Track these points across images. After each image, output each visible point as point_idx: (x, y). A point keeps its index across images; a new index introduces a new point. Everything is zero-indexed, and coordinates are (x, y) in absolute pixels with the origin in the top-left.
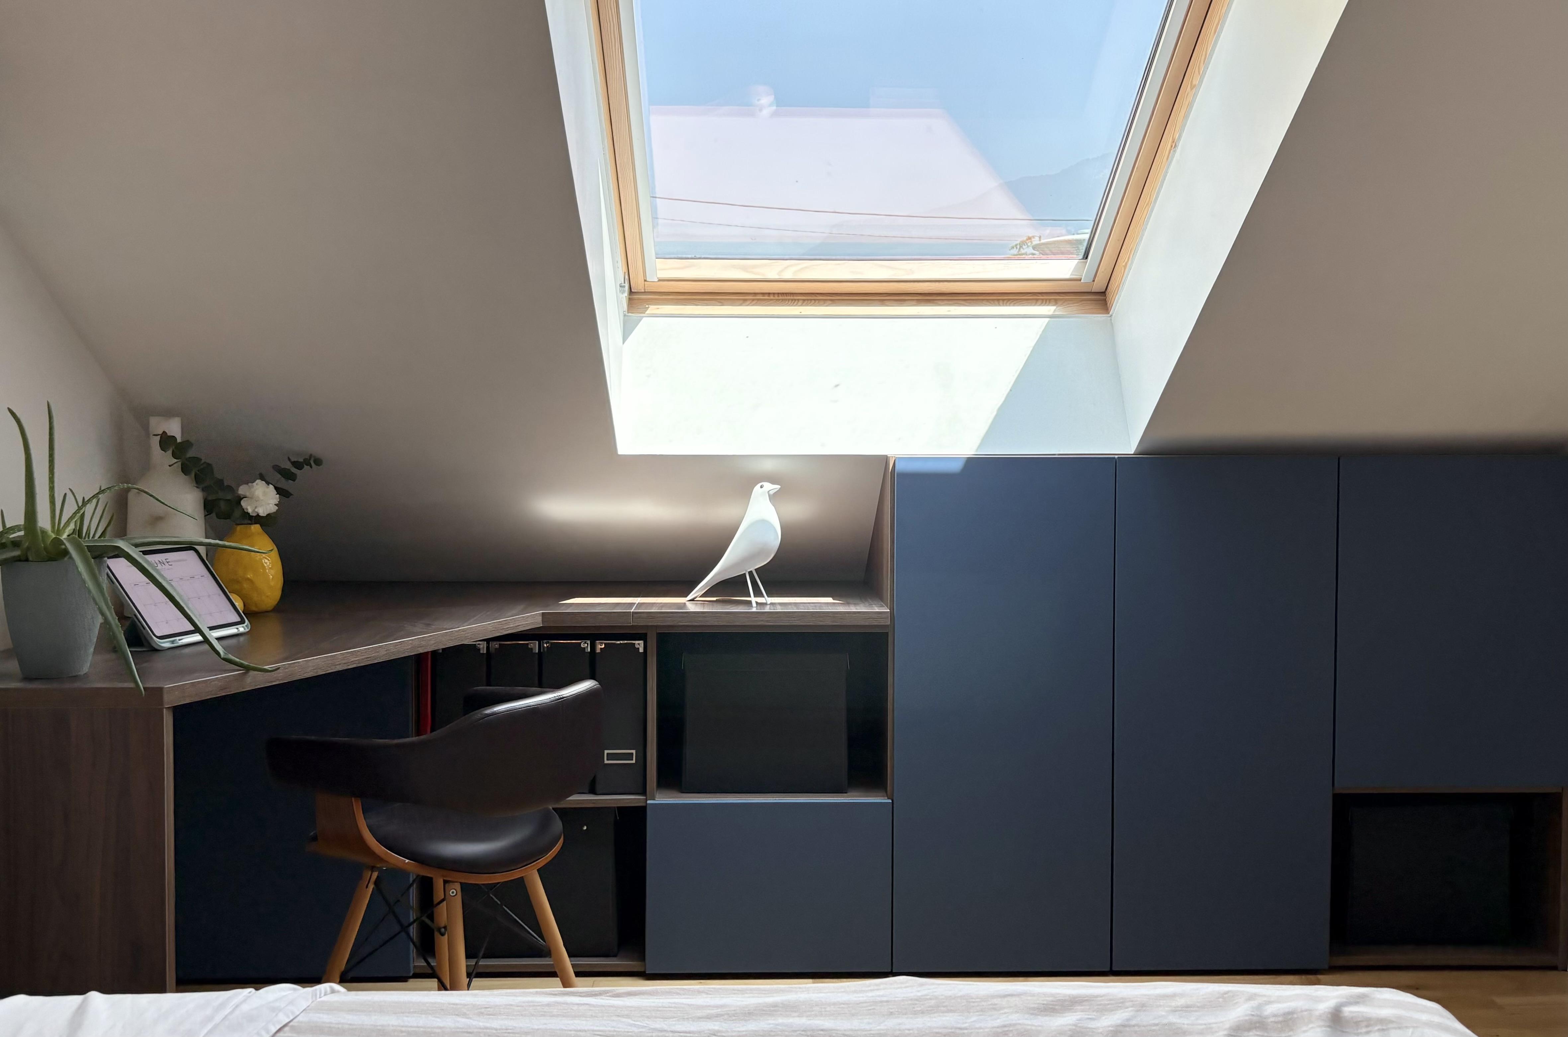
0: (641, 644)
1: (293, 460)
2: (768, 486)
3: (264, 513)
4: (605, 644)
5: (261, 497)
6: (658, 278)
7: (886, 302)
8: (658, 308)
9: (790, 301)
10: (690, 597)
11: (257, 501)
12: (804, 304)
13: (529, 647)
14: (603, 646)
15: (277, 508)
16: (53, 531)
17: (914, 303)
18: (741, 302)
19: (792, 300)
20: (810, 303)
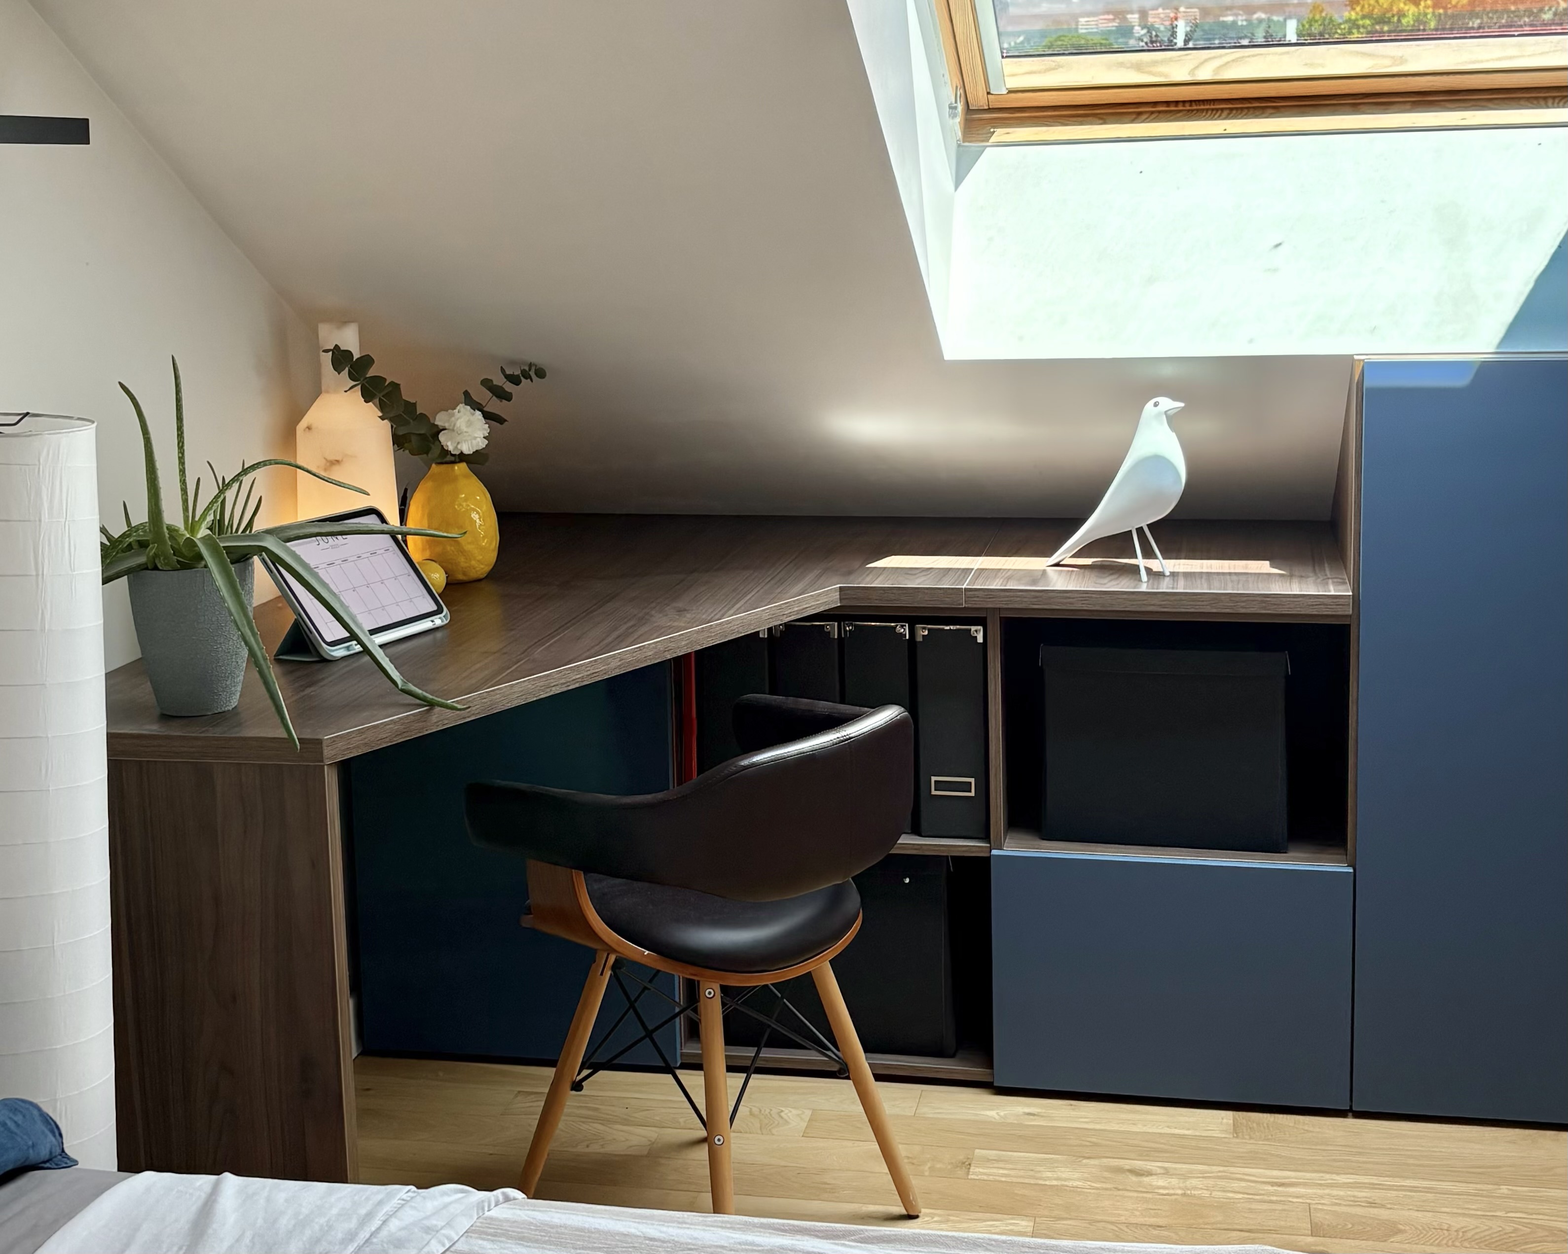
0: (980, 630)
1: (508, 372)
2: (1167, 404)
3: (469, 450)
4: (929, 630)
5: (464, 428)
6: (1007, 89)
7: (1361, 106)
8: (1008, 133)
9: (1210, 112)
10: (1054, 559)
11: (459, 434)
12: (1231, 115)
13: (825, 630)
14: (926, 633)
15: (486, 442)
16: (186, 529)
17: (1408, 107)
18: (1134, 116)
19: (1213, 110)
20: (1240, 114)
